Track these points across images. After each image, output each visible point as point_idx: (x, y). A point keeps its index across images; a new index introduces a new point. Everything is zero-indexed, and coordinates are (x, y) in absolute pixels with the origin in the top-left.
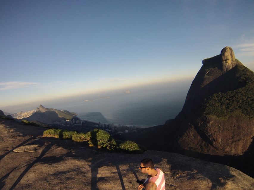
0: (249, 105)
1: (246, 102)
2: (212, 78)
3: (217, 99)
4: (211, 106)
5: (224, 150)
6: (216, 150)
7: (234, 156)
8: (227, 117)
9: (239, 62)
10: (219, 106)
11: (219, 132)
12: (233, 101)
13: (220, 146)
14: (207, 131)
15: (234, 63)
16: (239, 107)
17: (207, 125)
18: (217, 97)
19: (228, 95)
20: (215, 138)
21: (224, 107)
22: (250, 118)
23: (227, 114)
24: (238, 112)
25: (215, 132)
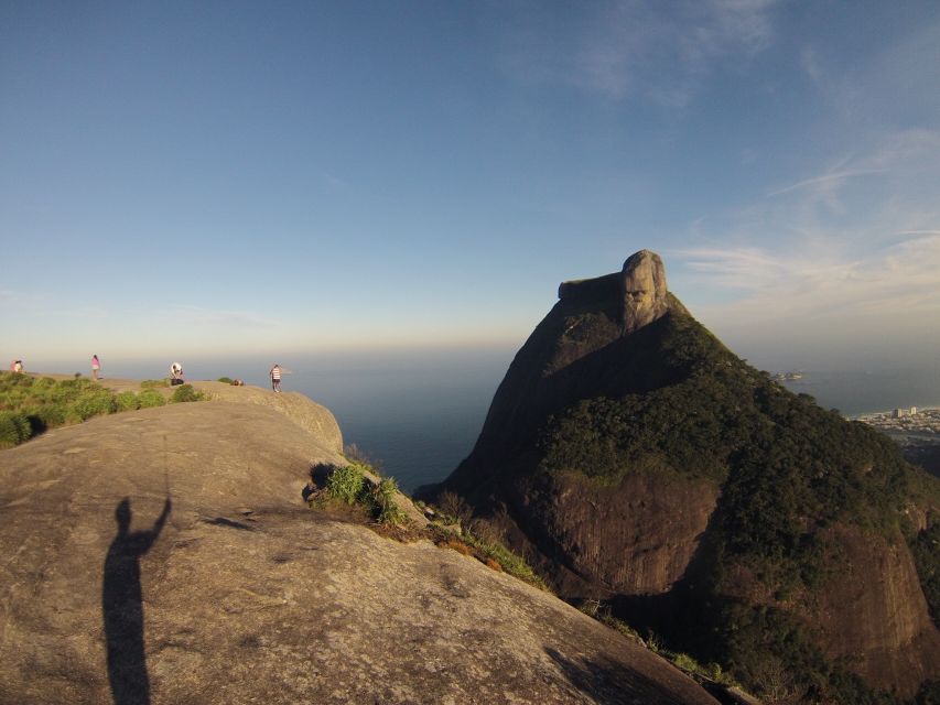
0: (691, 438)
1: (682, 431)
2: (583, 348)
3: (589, 417)
4: (569, 440)
5: (609, 579)
6: (582, 582)
7: (644, 597)
8: (619, 476)
9: (679, 302)
10: (593, 440)
11: (593, 523)
12: (642, 426)
13: (595, 569)
14: (551, 522)
15: (661, 306)
16: (658, 444)
17: (551, 502)
18: (592, 410)
19: (627, 407)
20: (579, 544)
21: (611, 444)
22: (689, 479)
23: (620, 467)
24: (654, 461)
25: (577, 526)
